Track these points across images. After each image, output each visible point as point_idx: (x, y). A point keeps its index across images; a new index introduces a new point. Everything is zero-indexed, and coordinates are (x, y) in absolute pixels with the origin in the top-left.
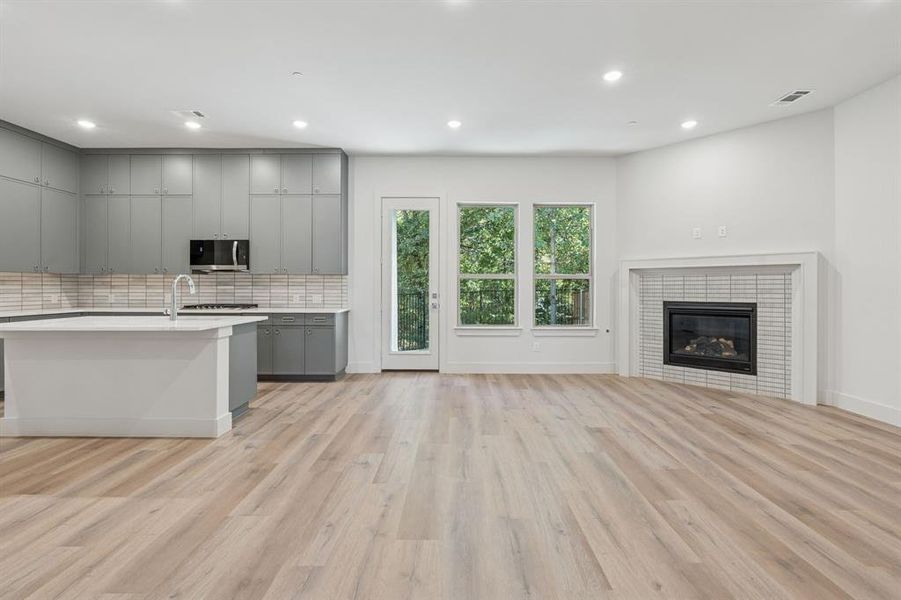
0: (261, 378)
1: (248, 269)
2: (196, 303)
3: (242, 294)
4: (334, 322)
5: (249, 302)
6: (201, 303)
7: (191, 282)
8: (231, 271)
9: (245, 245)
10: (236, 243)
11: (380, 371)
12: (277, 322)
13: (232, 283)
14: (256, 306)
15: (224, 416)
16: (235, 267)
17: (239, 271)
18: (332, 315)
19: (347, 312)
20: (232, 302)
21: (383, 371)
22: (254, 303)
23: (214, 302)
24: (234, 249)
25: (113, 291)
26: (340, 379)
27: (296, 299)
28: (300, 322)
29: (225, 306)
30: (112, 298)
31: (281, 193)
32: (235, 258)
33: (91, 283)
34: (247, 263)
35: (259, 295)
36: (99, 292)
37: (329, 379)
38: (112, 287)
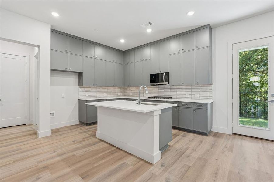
0: (174, 128)
1: (169, 83)
2: (152, 96)
3: (167, 93)
4: (207, 107)
5: (169, 96)
6: (154, 96)
7: (146, 89)
8: (163, 84)
9: (167, 74)
10: (164, 74)
11: (232, 134)
12: (180, 105)
13: (163, 89)
14: (172, 98)
15: (157, 153)
16: (164, 83)
17: (165, 85)
18: (206, 104)
19: (212, 102)
20: (163, 96)
21: (233, 134)
22: (171, 96)
23: (158, 96)
24: (164, 76)
25: (132, 92)
26: (210, 135)
27: (187, 95)
28: (190, 106)
29: (161, 98)
30: (131, 94)
31: (181, 52)
32: (164, 80)
33: (127, 90)
34: (168, 81)
35: (173, 93)
36: (129, 92)
37: (204, 134)
38: (131, 91)
